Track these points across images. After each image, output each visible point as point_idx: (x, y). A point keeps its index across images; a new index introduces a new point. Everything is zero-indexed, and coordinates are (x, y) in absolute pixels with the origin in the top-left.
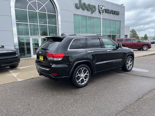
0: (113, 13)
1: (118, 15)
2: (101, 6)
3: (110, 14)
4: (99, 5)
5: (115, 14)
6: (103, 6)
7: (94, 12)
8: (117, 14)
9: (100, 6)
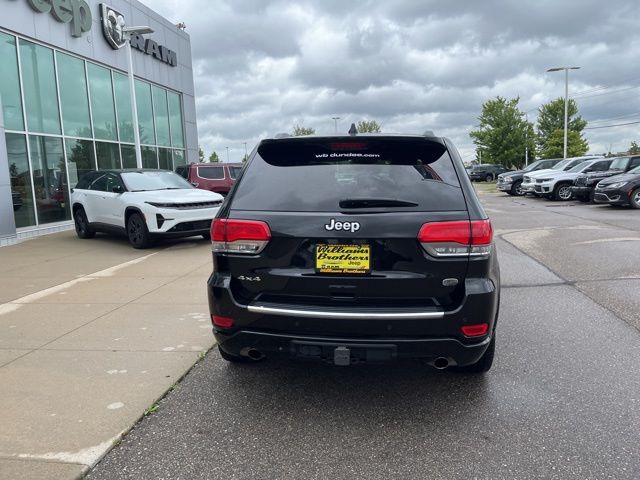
0: (154, 55)
1: (171, 65)
2: (111, 13)
3: (146, 56)
4: (101, 5)
5: (162, 61)
6: (117, 14)
7: (83, 31)
8: (167, 63)
9: (108, 9)
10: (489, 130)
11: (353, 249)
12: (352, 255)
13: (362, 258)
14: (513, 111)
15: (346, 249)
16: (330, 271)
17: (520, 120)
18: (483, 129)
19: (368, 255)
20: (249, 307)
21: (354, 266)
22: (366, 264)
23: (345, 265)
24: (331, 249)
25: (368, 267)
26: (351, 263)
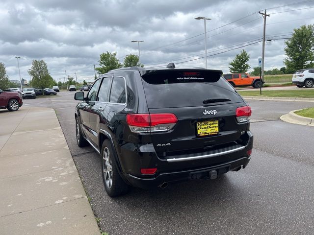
10: (103, 67)
11: (212, 123)
12: (212, 126)
13: (215, 127)
14: (114, 58)
15: (209, 123)
16: (203, 135)
17: (118, 63)
18: (101, 67)
19: (217, 125)
20: (168, 160)
21: (213, 131)
22: (217, 129)
23: (209, 131)
24: (203, 124)
25: (218, 131)
26: (212, 130)
